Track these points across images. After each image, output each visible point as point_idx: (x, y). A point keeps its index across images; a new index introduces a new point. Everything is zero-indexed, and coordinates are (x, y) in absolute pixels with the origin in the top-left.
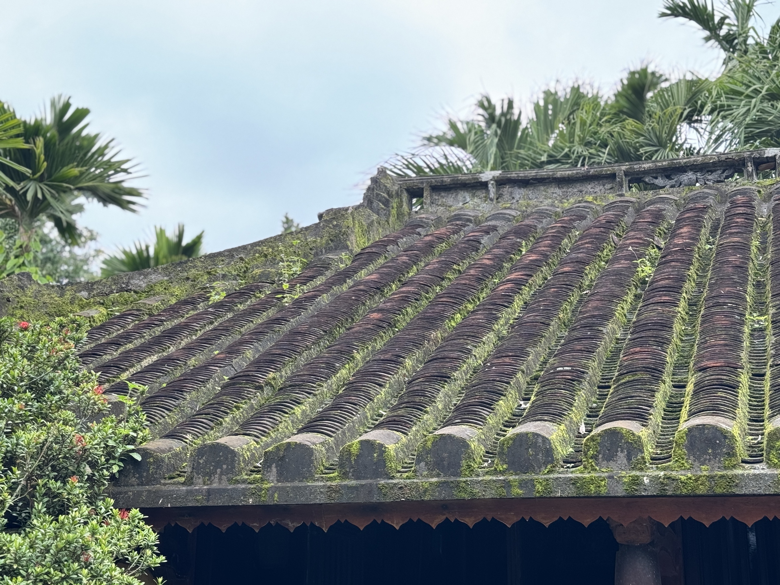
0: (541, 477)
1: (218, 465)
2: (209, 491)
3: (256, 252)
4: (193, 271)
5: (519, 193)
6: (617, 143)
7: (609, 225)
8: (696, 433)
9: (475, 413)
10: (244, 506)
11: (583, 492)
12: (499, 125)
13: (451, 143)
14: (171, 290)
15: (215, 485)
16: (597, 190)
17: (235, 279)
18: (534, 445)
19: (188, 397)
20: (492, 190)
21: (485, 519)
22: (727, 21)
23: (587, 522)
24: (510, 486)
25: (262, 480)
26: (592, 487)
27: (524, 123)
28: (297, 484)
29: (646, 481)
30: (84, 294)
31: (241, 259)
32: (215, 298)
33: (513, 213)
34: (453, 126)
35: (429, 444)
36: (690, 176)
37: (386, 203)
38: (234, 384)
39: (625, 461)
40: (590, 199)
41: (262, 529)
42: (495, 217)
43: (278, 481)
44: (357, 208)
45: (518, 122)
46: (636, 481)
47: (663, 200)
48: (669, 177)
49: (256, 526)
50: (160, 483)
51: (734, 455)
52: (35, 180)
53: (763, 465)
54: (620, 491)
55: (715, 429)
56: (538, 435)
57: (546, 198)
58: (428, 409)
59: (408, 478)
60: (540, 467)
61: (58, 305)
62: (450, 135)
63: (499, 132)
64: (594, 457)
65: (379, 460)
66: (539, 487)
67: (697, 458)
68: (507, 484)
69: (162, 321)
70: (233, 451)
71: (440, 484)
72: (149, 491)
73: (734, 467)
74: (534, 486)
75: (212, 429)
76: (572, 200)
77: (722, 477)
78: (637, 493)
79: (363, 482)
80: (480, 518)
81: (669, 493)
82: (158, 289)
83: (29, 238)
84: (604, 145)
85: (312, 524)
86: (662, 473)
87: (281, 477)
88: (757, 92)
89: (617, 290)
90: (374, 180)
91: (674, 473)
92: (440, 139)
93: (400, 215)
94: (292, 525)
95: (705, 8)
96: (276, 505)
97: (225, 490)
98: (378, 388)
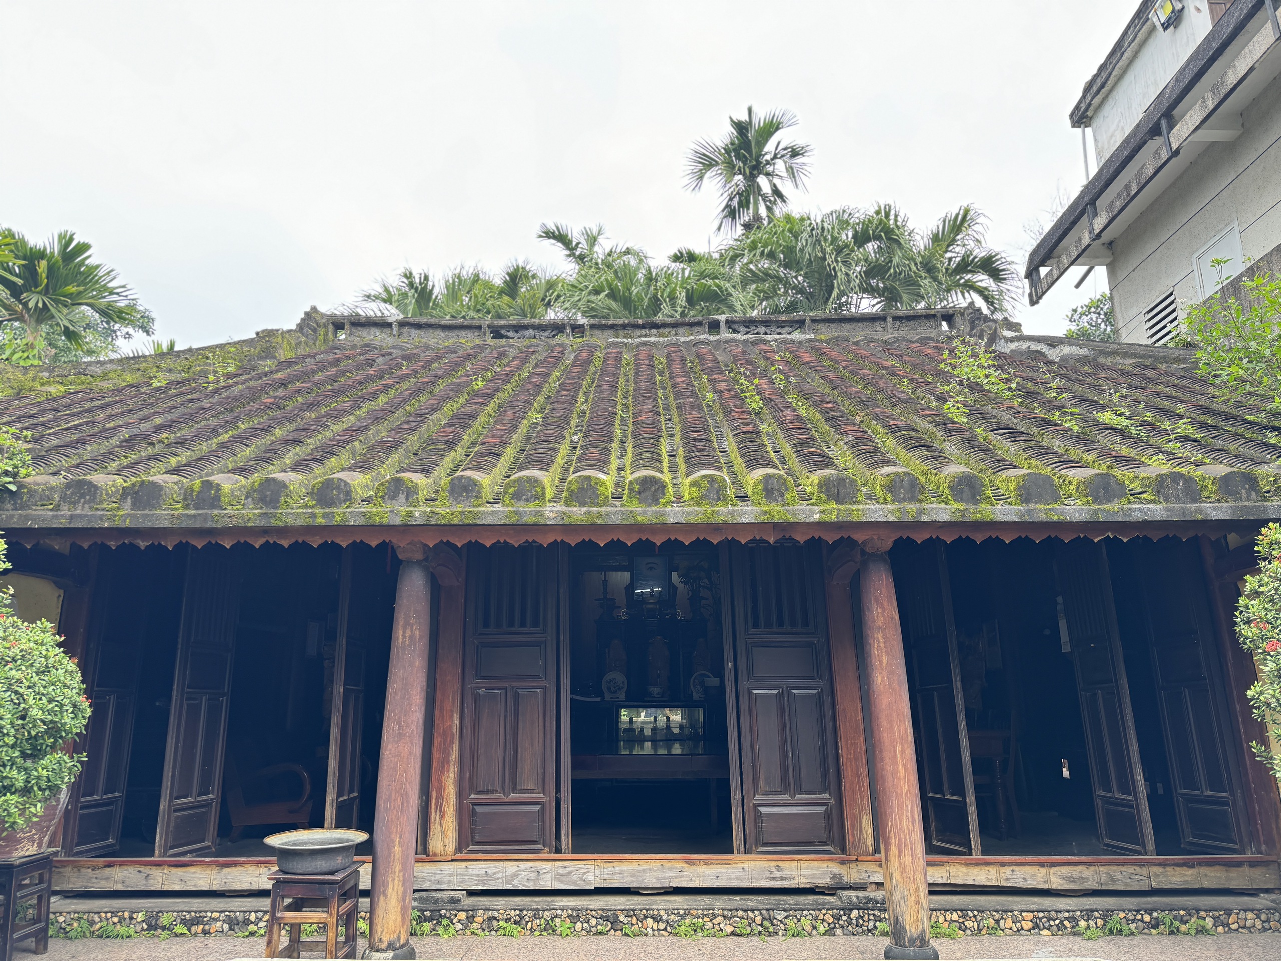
0: (340, 510)
1: (82, 495)
2: (71, 516)
3: (199, 354)
4: (144, 364)
5: (415, 333)
6: (497, 312)
7: (468, 357)
8: (456, 482)
9: (306, 466)
10: (100, 528)
11: (370, 522)
12: (416, 291)
13: (385, 301)
14: (124, 377)
15: (78, 512)
16: (469, 336)
17: (180, 373)
18: (338, 488)
19: (88, 448)
20: (395, 329)
21: (297, 541)
22: (580, 246)
23: (374, 544)
24: (315, 517)
25: (118, 508)
26: (377, 518)
27: (436, 292)
28: (147, 512)
29: (417, 514)
30: (46, 374)
31: (186, 359)
32: (156, 384)
33: (408, 346)
34: (387, 290)
35: (256, 484)
36: (531, 332)
37: (314, 331)
38: (130, 440)
39: (404, 500)
40: (463, 341)
41: (118, 547)
42: (394, 347)
43: (132, 509)
44: (289, 331)
45: (431, 291)
46: (410, 514)
47: (510, 346)
48: (517, 332)
49: (113, 544)
50: (31, 509)
51: (481, 497)
52: (38, 293)
53: (500, 505)
54: (397, 521)
55: (469, 479)
56: (341, 480)
57: (433, 338)
58: (275, 463)
59: (238, 509)
60: (340, 503)
61: (21, 381)
62: (384, 295)
63: (416, 295)
64: (382, 497)
65: (215, 496)
66: (338, 518)
67: (456, 499)
68: (313, 516)
69: (104, 397)
70: (95, 486)
71: (260, 515)
72: (20, 514)
73: (480, 505)
74: (334, 517)
75: (96, 471)
76: (451, 341)
77: (470, 512)
78: (410, 523)
79: (200, 512)
80: (293, 540)
81: (432, 523)
82: (112, 375)
83: (35, 338)
84: (489, 312)
85: (160, 544)
86: (429, 509)
87: (134, 506)
88: (587, 287)
89: (452, 394)
90: (307, 314)
91: (438, 509)
92: (377, 297)
93: (325, 340)
94: (142, 544)
95: (567, 236)
96: (126, 528)
97: (85, 515)
98: (244, 448)
